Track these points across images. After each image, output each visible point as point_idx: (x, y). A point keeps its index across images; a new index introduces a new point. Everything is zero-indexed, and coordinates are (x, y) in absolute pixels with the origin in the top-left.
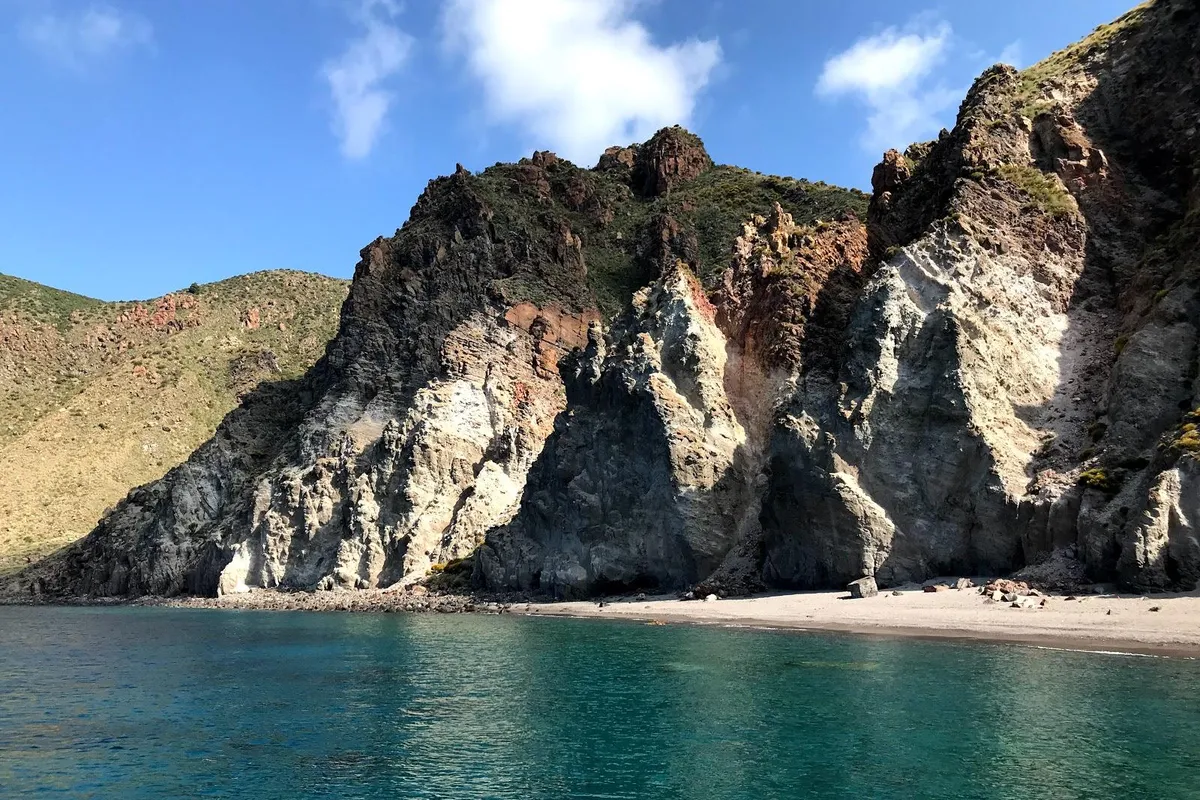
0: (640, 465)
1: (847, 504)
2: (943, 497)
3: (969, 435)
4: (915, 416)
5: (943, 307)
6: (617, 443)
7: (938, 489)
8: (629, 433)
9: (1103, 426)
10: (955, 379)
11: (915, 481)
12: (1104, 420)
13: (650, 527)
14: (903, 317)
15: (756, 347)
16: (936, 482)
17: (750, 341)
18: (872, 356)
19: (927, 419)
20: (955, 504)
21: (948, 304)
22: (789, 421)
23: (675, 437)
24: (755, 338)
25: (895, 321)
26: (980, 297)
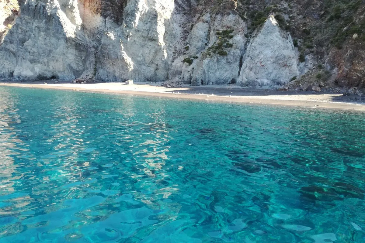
0: (53, 40)
1: (125, 60)
2: (150, 61)
3: (158, 45)
4: (144, 37)
5: (154, 7)
6: (43, 32)
7: (149, 58)
8: (48, 29)
9: (188, 47)
10: (156, 29)
11: (143, 55)
12: (188, 45)
13: (57, 61)
14: (143, 8)
15: (89, 6)
16: (148, 57)
17: (87, 4)
18: (133, 18)
19: (147, 39)
20: (152, 63)
21: (155, 7)
22: (108, 33)
23: (68, 33)
24: (89, 3)
25: (141, 9)
26: (163, 6)
